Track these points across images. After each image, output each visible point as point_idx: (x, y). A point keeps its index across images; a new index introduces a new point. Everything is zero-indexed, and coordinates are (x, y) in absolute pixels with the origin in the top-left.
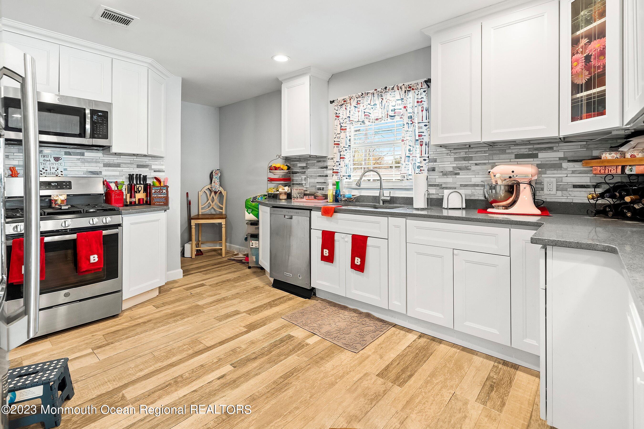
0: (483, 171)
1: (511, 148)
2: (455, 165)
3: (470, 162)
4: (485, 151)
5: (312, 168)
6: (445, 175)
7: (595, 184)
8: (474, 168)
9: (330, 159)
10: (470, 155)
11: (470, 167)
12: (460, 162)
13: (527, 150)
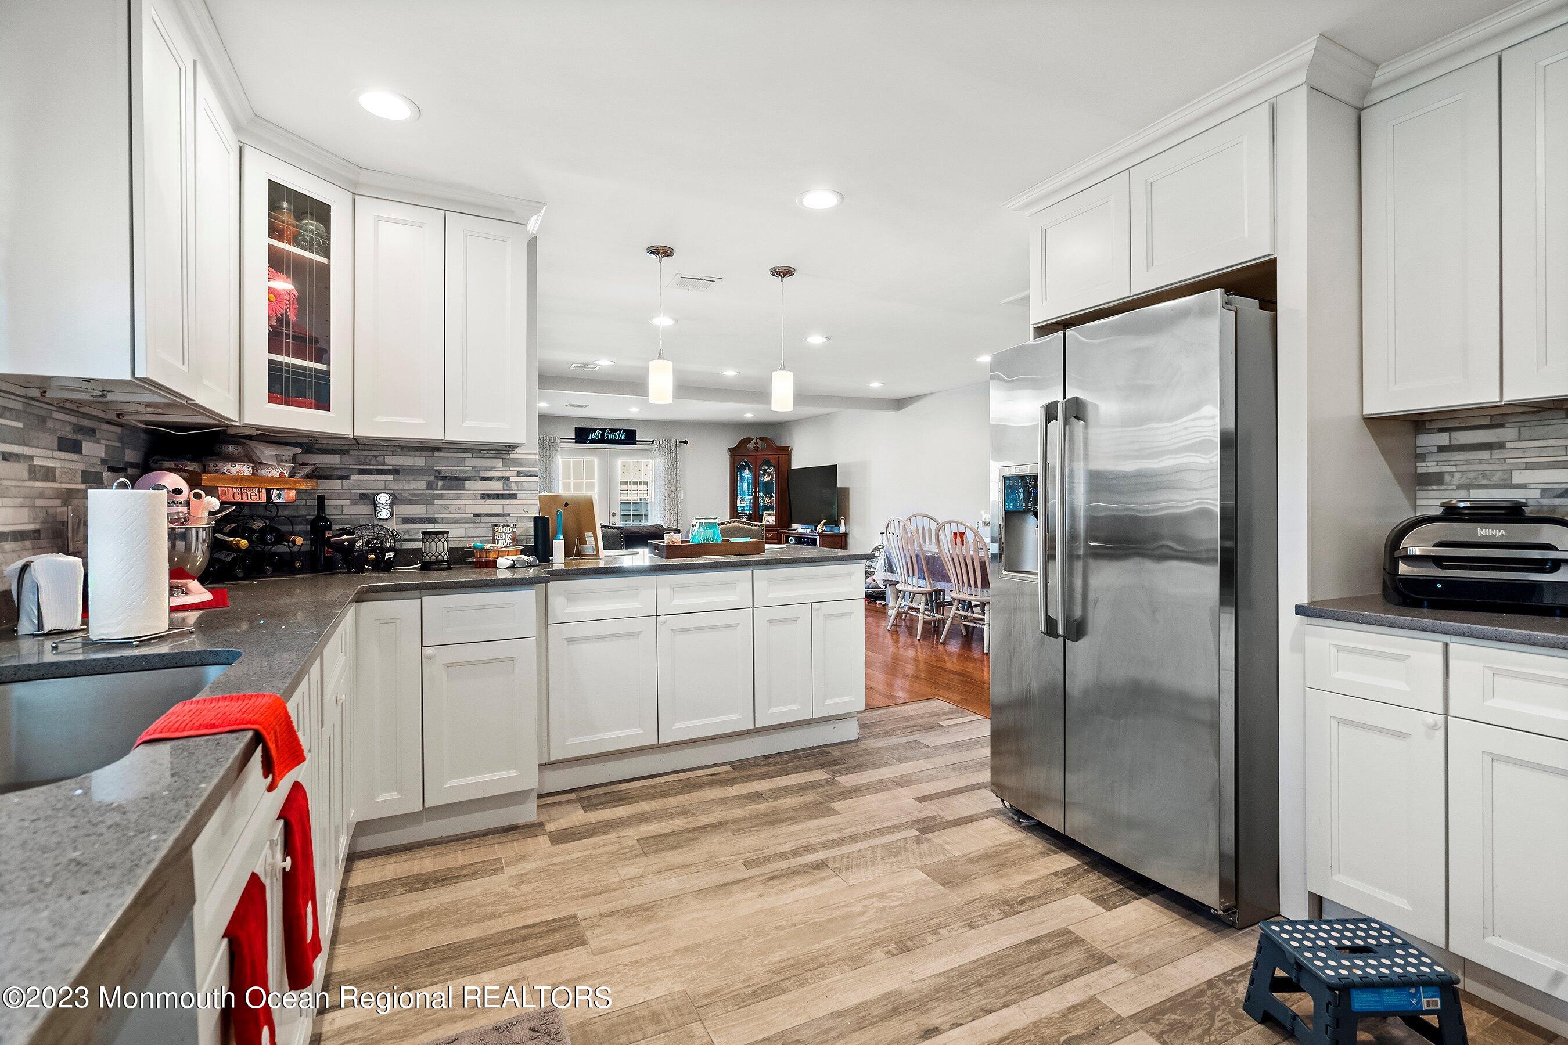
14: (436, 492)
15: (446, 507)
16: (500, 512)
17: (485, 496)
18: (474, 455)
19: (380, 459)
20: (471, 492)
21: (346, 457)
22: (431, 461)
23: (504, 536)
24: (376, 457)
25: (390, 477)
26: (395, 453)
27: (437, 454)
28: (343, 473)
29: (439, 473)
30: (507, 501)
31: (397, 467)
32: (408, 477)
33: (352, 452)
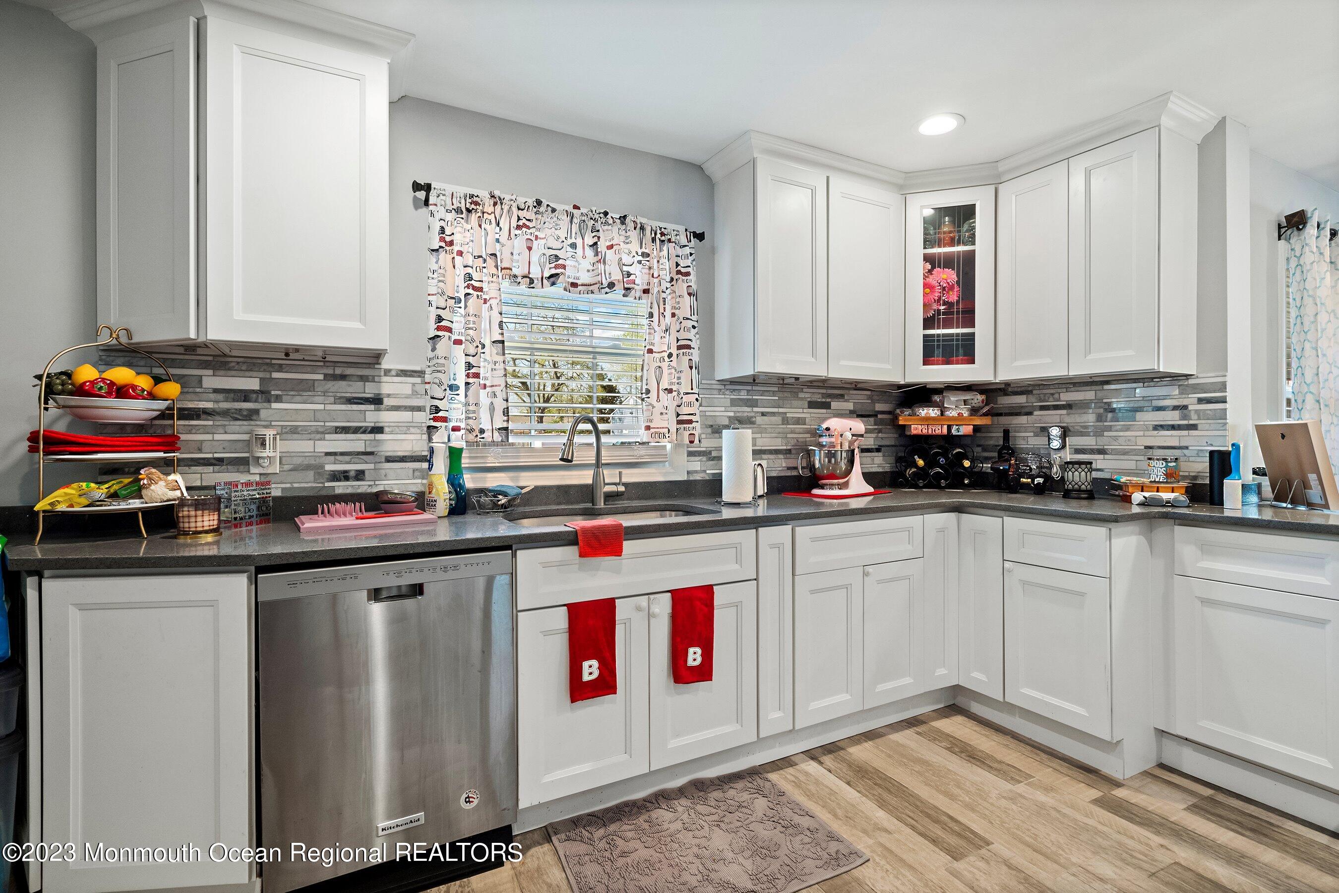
0: (772, 426)
1: (805, 390)
2: (732, 414)
3: (755, 409)
4: (774, 391)
5: (298, 398)
6: (717, 433)
7: (877, 447)
8: (759, 420)
9: (393, 373)
10: (754, 397)
11: (754, 419)
12: (739, 409)
13: (820, 396)
14: (1106, 424)
15: (1116, 438)
16: (1176, 444)
17: (1156, 428)
18: (1146, 384)
19: (1056, 396)
20: (1142, 423)
21: (1030, 396)
22: (1100, 394)
23: (1156, 471)
24: (1052, 394)
25: (1064, 412)
26: (1068, 389)
27: (1106, 387)
28: (1027, 410)
29: (1109, 406)
30: (1185, 433)
31: (1070, 402)
32: (1079, 411)
33: (1034, 392)
